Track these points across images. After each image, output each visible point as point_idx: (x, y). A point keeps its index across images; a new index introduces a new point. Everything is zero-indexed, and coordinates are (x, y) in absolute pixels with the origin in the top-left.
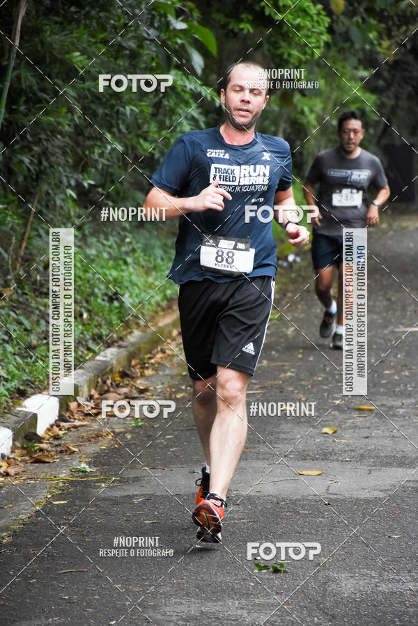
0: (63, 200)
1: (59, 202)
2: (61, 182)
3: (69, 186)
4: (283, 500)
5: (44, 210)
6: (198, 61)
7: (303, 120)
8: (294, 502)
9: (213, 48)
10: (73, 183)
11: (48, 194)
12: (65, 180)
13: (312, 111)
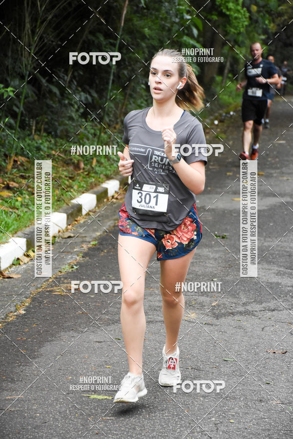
0: (140, 89)
1: (138, 90)
2: (139, 82)
3: (143, 84)
4: (227, 210)
5: (133, 93)
6: (195, 32)
7: (238, 57)
8: (231, 211)
9: (201, 27)
10: (144, 82)
11: (134, 87)
12: (141, 81)
13: (241, 53)
